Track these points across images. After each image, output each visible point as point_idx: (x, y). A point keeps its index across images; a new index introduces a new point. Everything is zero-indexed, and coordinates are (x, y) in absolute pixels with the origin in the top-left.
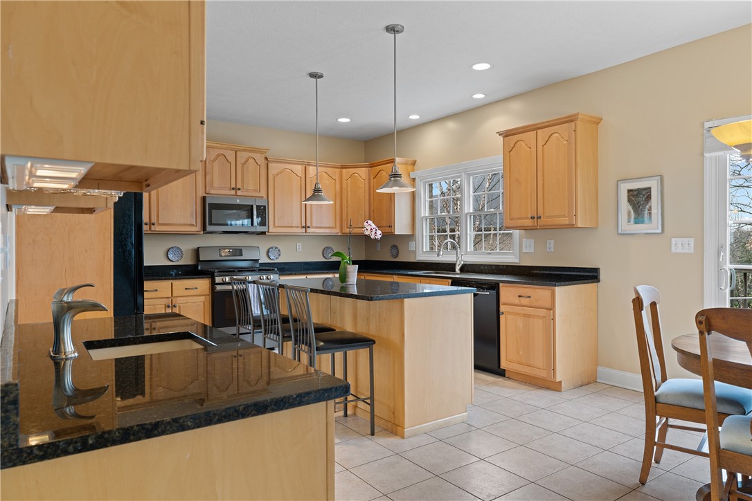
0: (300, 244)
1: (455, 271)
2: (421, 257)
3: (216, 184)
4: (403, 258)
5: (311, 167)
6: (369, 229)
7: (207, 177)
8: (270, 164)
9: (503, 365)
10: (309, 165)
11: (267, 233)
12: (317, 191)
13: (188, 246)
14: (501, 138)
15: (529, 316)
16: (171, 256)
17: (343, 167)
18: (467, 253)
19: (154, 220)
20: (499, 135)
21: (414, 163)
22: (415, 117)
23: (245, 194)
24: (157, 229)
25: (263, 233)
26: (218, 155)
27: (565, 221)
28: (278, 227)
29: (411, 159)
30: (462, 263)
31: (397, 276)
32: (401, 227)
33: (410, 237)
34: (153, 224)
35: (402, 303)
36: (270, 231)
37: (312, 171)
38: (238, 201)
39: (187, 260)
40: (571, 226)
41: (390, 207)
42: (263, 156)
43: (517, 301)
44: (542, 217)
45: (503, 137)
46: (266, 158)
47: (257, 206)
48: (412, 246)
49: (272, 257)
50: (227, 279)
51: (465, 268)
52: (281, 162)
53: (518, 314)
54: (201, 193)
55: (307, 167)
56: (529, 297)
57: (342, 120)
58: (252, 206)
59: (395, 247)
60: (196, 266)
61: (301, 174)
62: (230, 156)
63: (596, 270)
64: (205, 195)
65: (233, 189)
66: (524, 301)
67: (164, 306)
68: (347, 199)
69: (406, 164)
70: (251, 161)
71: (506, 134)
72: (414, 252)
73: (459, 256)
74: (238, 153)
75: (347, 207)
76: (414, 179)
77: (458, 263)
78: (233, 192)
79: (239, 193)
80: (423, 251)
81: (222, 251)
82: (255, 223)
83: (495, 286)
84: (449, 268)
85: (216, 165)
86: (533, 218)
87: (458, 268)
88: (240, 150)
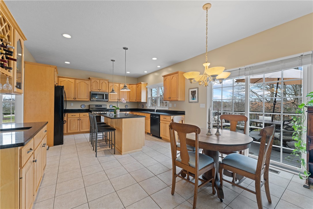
2: (148, 108)
3: (94, 88)
4: (144, 108)
6: (122, 100)
7: (91, 87)
8: (109, 84)
9: (161, 136)
12: (113, 90)
13: (87, 104)
15: (166, 123)
16: (82, 107)
17: (130, 85)
18: (158, 107)
19: (76, 97)
21: (147, 84)
22: (146, 72)
23: (102, 91)
25: (107, 101)
26: (95, 81)
27: (176, 99)
28: (112, 100)
29: (146, 83)
32: (143, 100)
33: (146, 103)
34: (76, 98)
35: (122, 120)
36: (109, 101)
38: (100, 93)
39: (87, 108)
40: (177, 101)
41: (140, 95)
42: (107, 81)
43: (163, 120)
44: (171, 98)
46: (108, 82)
47: (105, 94)
48: (146, 105)
49: (111, 107)
50: (95, 113)
51: (157, 111)
52: (112, 83)
53: (164, 123)
54: (90, 91)
56: (166, 118)
57: (128, 72)
59: (143, 105)
60: (89, 109)
62: (98, 81)
63: (184, 112)
66: (165, 120)
67: (77, 120)
69: (145, 84)
70: (104, 82)
71: (164, 76)
72: (147, 106)
73: (156, 108)
75: (131, 95)
76: (147, 88)
78: (99, 91)
79: (100, 91)
80: (149, 106)
81: (96, 106)
82: (105, 99)
83: (159, 115)
84: (153, 110)
85: (94, 83)
86: (169, 98)
87: (155, 111)
88: (101, 80)
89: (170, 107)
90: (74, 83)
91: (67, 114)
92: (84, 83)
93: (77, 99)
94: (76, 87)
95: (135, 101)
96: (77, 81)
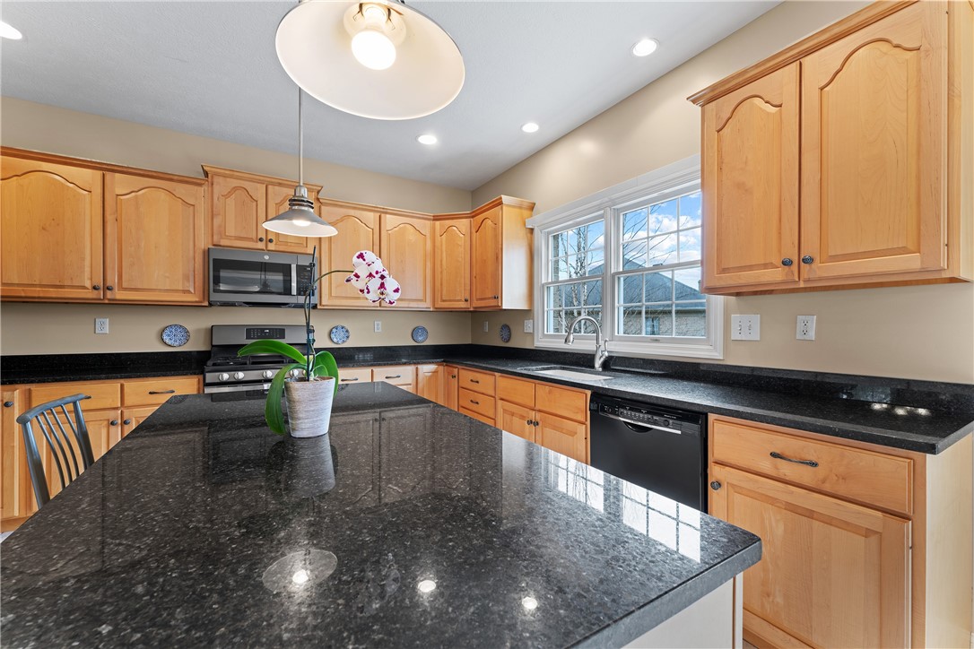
0: (380, 323)
1: (593, 367)
2: (541, 343)
3: (231, 231)
4: (516, 343)
5: (388, 216)
7: (215, 220)
8: (323, 207)
10: (386, 213)
11: (319, 307)
13: (196, 324)
14: (698, 109)
16: (166, 338)
17: (436, 218)
19: (113, 279)
20: (694, 102)
21: (532, 207)
22: (531, 128)
23: (281, 248)
24: (118, 297)
25: (315, 306)
26: (236, 189)
27: (902, 264)
28: (338, 297)
29: (527, 201)
30: (606, 354)
31: (500, 374)
32: (512, 297)
33: (526, 314)
34: (109, 289)
36: (323, 303)
37: (390, 221)
38: (267, 257)
39: (196, 345)
41: (497, 269)
42: (312, 195)
43: (766, 465)
44: (817, 260)
45: (702, 106)
46: (317, 199)
47: (298, 267)
48: (529, 325)
49: (335, 340)
52: (341, 206)
53: (772, 501)
54: (203, 243)
55: (383, 215)
56: (814, 464)
58: (290, 265)
59: (506, 328)
60: (205, 354)
61: (374, 224)
62: (257, 191)
64: (211, 246)
65: (261, 240)
66: (794, 471)
67: (106, 423)
68: (441, 261)
69: (520, 207)
71: (711, 96)
72: (532, 335)
73: (601, 342)
74: (270, 187)
75: (441, 272)
76: (532, 230)
77: (599, 354)
78: (261, 245)
79: (271, 246)
80: (546, 333)
81: (251, 331)
82: (294, 291)
83: (696, 416)
84: (583, 361)
85: (231, 202)
86: (787, 263)
87: (598, 363)
88: (273, 184)
89: (735, 335)
90: (98, 190)
91: (27, 386)
92: (163, 195)
93: (119, 295)
94: (109, 218)
95: (462, 305)
96: (120, 184)
